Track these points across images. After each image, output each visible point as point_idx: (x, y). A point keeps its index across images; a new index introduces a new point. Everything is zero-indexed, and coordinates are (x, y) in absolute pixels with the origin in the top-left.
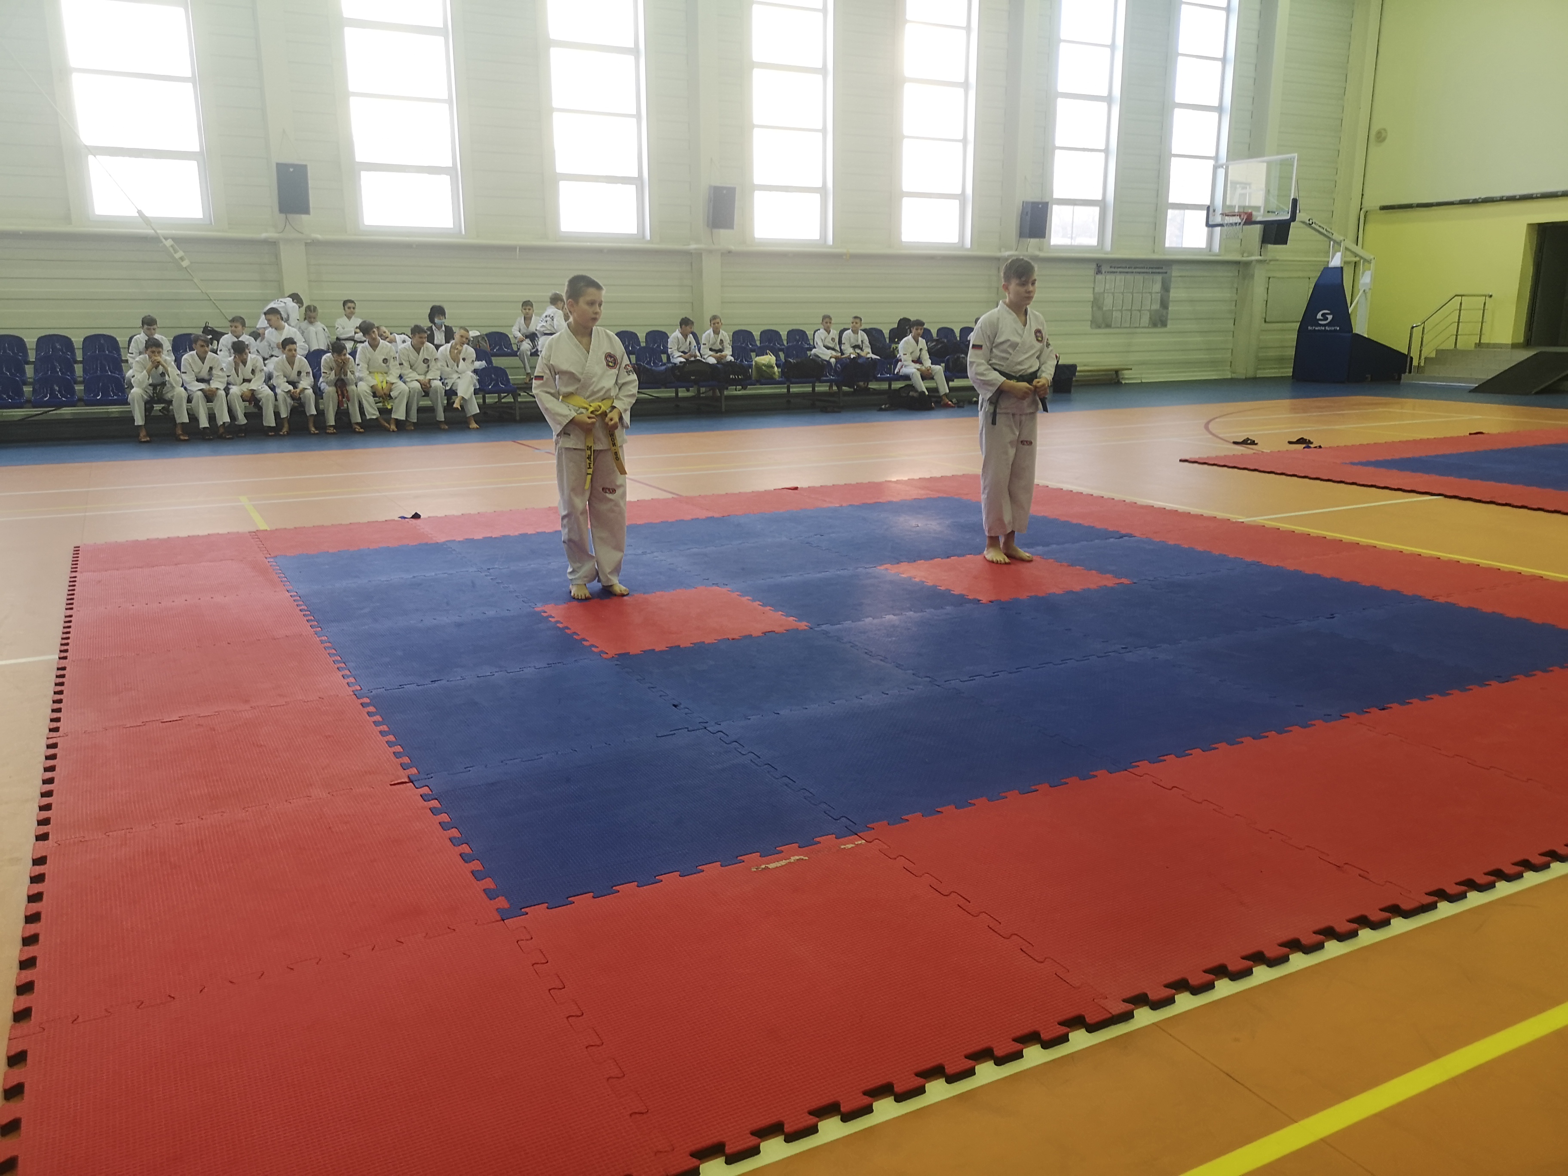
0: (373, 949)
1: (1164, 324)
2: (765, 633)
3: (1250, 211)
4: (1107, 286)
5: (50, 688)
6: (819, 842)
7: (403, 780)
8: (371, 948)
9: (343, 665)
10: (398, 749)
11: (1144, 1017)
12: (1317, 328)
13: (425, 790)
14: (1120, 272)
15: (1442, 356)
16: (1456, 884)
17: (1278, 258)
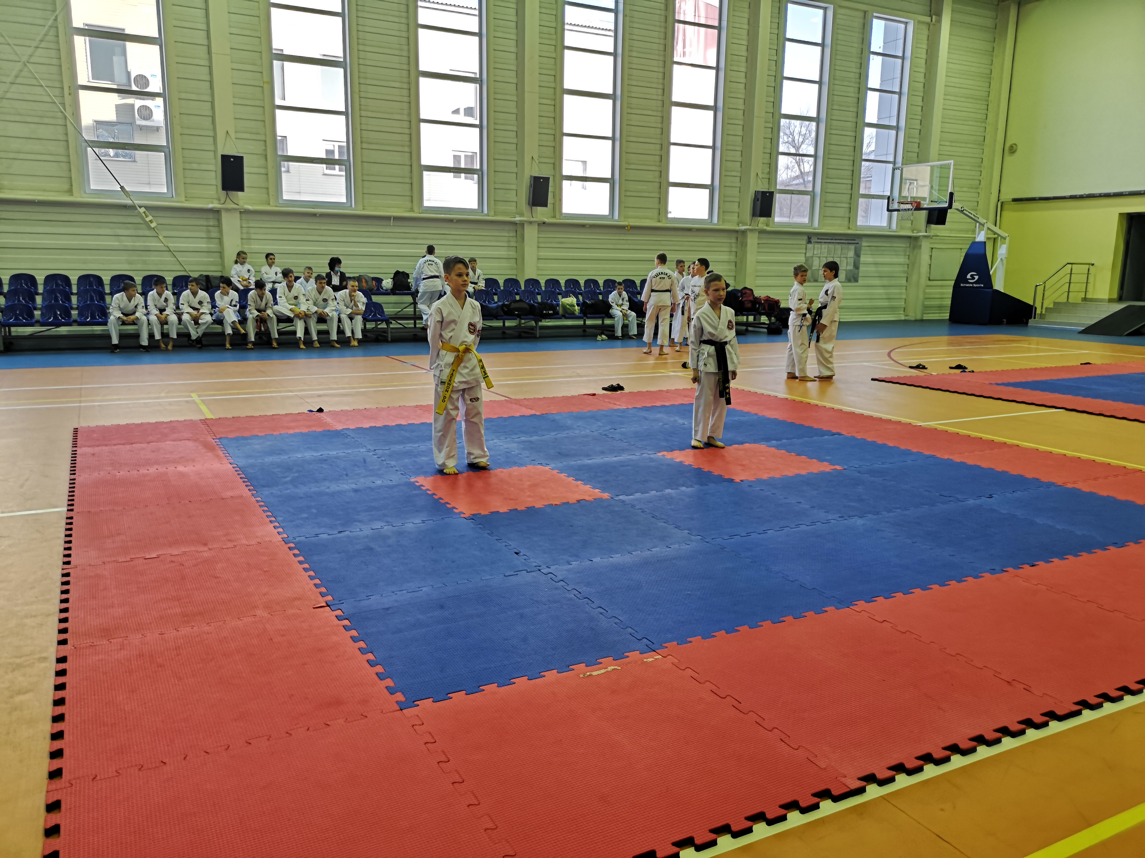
0: (308, 730)
1: (856, 280)
2: (578, 501)
3: (919, 200)
4: (815, 252)
5: (62, 533)
6: (628, 657)
7: (322, 605)
8: (306, 728)
9: (273, 519)
10: (317, 581)
11: (873, 791)
12: (967, 285)
13: (339, 613)
14: (825, 243)
15: (1058, 307)
16: (1095, 696)
17: (938, 234)
